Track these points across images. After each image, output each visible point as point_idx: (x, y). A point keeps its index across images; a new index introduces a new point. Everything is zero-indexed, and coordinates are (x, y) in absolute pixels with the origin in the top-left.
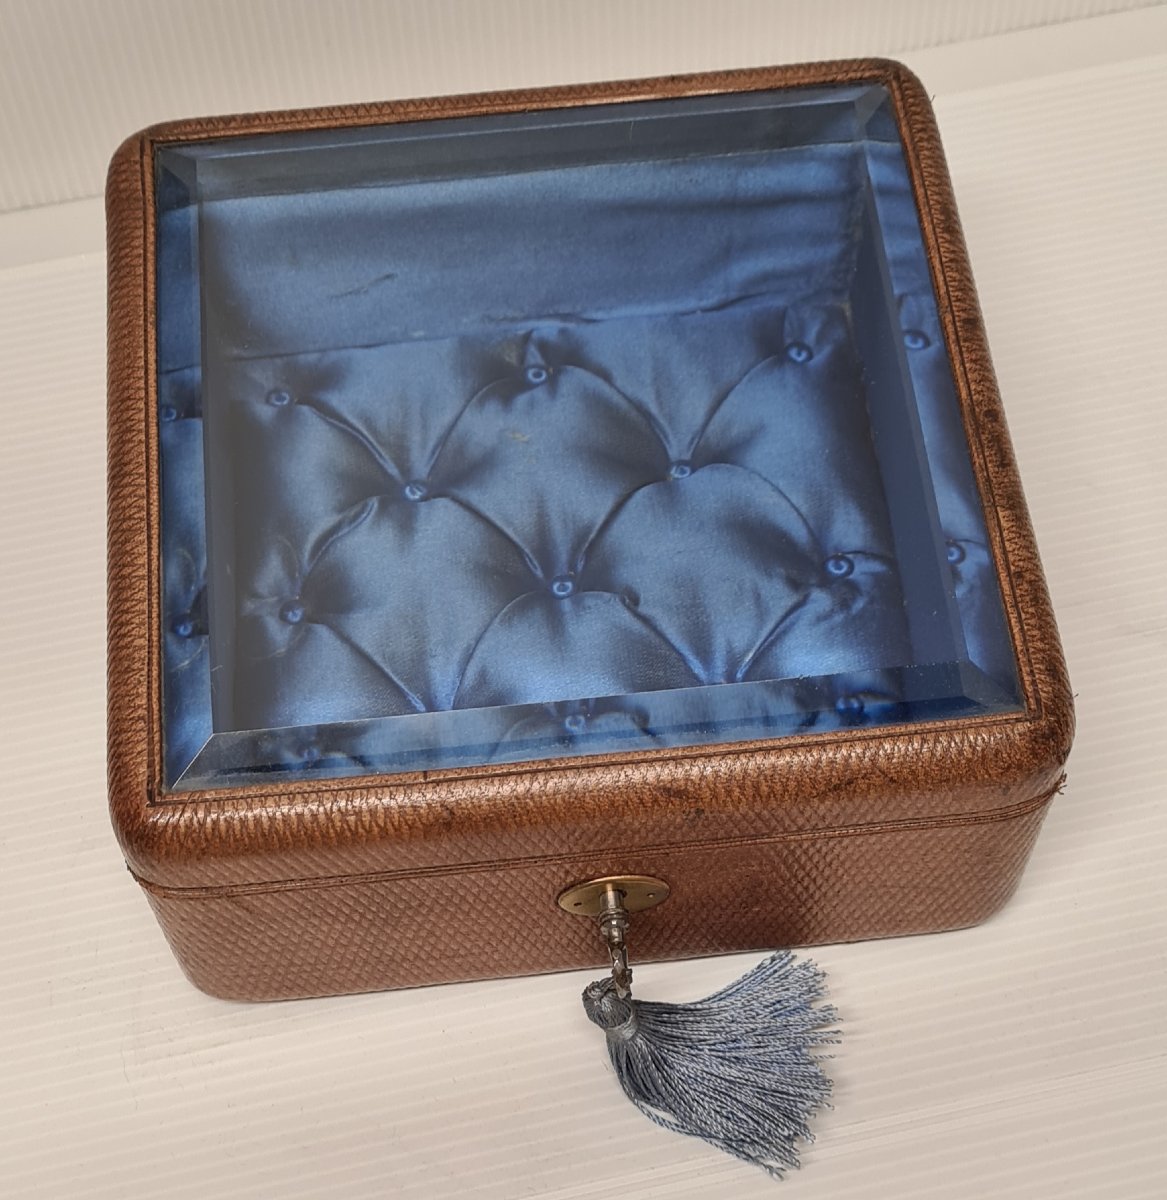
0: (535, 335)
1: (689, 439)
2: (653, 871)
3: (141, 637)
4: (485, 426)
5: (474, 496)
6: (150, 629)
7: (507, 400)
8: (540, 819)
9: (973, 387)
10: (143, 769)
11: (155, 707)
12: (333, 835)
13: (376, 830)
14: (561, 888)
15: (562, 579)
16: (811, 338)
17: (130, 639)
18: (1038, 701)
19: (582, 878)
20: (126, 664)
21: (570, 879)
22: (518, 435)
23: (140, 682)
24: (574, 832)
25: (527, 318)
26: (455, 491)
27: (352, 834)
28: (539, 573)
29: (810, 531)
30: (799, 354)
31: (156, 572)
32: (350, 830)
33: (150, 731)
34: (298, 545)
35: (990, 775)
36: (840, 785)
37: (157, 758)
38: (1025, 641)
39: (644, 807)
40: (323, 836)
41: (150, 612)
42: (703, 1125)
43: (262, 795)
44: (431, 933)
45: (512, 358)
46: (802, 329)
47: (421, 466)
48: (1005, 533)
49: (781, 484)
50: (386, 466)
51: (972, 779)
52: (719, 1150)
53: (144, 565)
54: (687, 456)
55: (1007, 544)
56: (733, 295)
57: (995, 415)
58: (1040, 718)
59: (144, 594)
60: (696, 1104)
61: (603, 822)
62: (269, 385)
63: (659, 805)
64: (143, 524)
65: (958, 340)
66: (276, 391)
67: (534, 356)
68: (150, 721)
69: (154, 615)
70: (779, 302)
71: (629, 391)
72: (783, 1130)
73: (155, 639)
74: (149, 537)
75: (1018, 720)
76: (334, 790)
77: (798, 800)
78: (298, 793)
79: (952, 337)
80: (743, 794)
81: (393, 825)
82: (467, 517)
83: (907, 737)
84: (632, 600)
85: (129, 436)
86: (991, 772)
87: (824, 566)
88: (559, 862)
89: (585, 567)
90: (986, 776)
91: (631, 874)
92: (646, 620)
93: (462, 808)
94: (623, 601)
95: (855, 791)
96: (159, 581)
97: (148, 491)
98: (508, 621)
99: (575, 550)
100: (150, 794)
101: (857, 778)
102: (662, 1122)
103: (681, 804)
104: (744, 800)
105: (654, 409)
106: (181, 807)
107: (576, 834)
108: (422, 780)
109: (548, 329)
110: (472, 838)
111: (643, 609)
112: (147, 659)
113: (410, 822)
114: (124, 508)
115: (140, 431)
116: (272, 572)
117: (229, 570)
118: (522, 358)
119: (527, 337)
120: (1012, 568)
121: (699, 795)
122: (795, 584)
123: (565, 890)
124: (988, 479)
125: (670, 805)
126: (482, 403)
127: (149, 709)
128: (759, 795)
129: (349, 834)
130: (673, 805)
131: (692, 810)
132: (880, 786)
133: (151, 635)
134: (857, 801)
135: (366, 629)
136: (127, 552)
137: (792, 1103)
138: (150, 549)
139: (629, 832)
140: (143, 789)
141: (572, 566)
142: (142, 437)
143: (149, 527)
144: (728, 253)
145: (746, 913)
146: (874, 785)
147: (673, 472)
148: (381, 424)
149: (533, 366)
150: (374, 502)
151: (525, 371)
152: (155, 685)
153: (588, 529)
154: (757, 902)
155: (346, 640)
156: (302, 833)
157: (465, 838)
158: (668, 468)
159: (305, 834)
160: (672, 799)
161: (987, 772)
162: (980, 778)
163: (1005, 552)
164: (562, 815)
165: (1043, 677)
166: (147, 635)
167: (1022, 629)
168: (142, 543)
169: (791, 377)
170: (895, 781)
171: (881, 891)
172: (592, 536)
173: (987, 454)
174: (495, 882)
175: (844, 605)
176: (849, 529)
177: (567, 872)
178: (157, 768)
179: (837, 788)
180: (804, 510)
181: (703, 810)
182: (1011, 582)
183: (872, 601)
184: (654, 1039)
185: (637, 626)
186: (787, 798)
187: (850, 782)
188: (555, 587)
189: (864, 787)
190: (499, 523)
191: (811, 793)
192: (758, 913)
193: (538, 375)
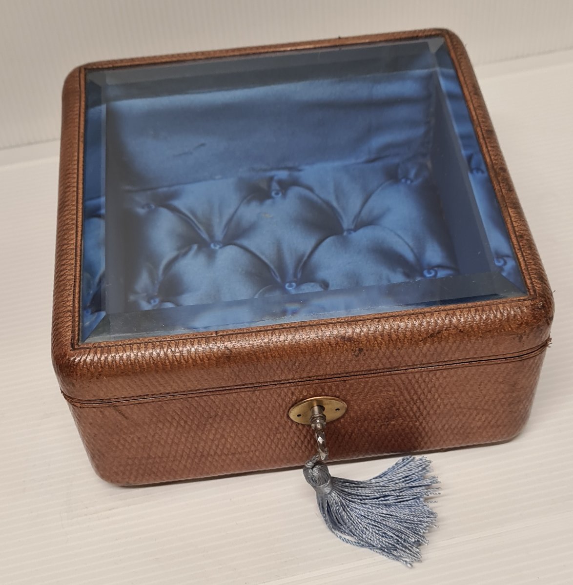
0: (276, 178)
1: (353, 218)
2: (338, 394)
3: (70, 275)
4: (250, 212)
5: (245, 242)
6: (75, 271)
7: (261, 201)
8: (277, 354)
9: (493, 157)
10: (69, 333)
11: (77, 305)
12: (168, 364)
13: (191, 360)
14: (290, 405)
15: (290, 282)
16: (412, 175)
17: (65, 277)
18: (535, 291)
19: (301, 398)
20: (62, 288)
21: (294, 399)
22: (267, 215)
23: (69, 295)
24: (295, 363)
25: (272, 169)
26: (236, 242)
27: (178, 363)
28: (279, 280)
29: (415, 255)
30: (406, 181)
31: (79, 246)
32: (177, 361)
33: (73, 317)
34: (156, 265)
35: (512, 328)
36: (433, 334)
37: (77, 329)
38: (526, 265)
39: (332, 347)
40: (162, 364)
41: (76, 264)
42: (369, 541)
43: (131, 344)
44: (223, 436)
45: (264, 185)
46: (407, 171)
47: (219, 234)
48: (513, 219)
49: (399, 232)
50: (202, 234)
51: (503, 330)
52: (378, 554)
53: (73, 244)
54: (352, 226)
55: (514, 223)
56: (373, 156)
57: (504, 169)
58: (536, 298)
59: (73, 256)
60: (365, 529)
61: (310, 356)
62: (144, 202)
63: (339, 346)
64: (74, 226)
65: (484, 138)
66: (148, 204)
67: (275, 186)
68: (74, 312)
69: (78, 265)
70: (396, 160)
71: (322, 196)
72: (412, 539)
73: (78, 275)
74: (77, 232)
75: (524, 300)
76: (169, 341)
77: (412, 343)
78: (150, 342)
79: (481, 137)
80: (383, 340)
81: (200, 358)
82: (242, 251)
83: (467, 309)
84: (325, 285)
85: (68, 189)
86: (512, 327)
87: (422, 272)
88: (288, 385)
89: (301, 275)
90: (510, 329)
91: (326, 396)
93: (236, 348)
94: (321, 286)
95: (442, 338)
96: (81, 250)
97: (77, 212)
99: (296, 267)
100: (72, 345)
101: (442, 330)
102: (348, 541)
103: (351, 345)
104: (384, 343)
105: (335, 204)
106: (88, 350)
107: (297, 364)
108: (215, 335)
109: (283, 174)
110: (241, 366)
112: (73, 285)
113: (208, 356)
114: (65, 220)
115: (74, 187)
116: (144, 281)
118: (269, 186)
119: (271, 177)
120: (517, 233)
121: (360, 340)
123: (292, 406)
124: (503, 196)
125: (345, 346)
126: (249, 202)
127: (74, 306)
128: (392, 340)
129: (176, 363)
130: (347, 345)
131: (357, 349)
132: (455, 334)
133: (76, 274)
134: (443, 343)
136: (65, 239)
137: (416, 525)
138: (77, 236)
139: (324, 364)
140: (68, 343)
141: (295, 275)
142: (75, 189)
143: (77, 227)
144: (370, 132)
145: (388, 425)
146: (451, 334)
147: (345, 234)
148: (199, 213)
149: (275, 190)
150: (195, 247)
151: (271, 192)
152: (77, 296)
153: (303, 256)
154: (394, 417)
156: (152, 362)
157: (238, 366)
158: (342, 231)
159: (153, 363)
160: (346, 342)
161: (510, 327)
162: (506, 330)
163: (513, 227)
164: (288, 352)
165: (536, 281)
166: (74, 274)
167: (524, 260)
168: (73, 234)
169: (402, 189)
170: (462, 332)
171: (458, 411)
172: (305, 259)
173: (501, 185)
174: (254, 398)
177: (293, 393)
178: (77, 333)
179: (432, 336)
180: (411, 244)
181: (362, 349)
182: (517, 240)
184: (341, 494)
186: (406, 341)
187: (439, 333)
188: (287, 286)
189: (446, 335)
190: (258, 254)
191: (419, 339)
192: (394, 425)
193: (277, 193)
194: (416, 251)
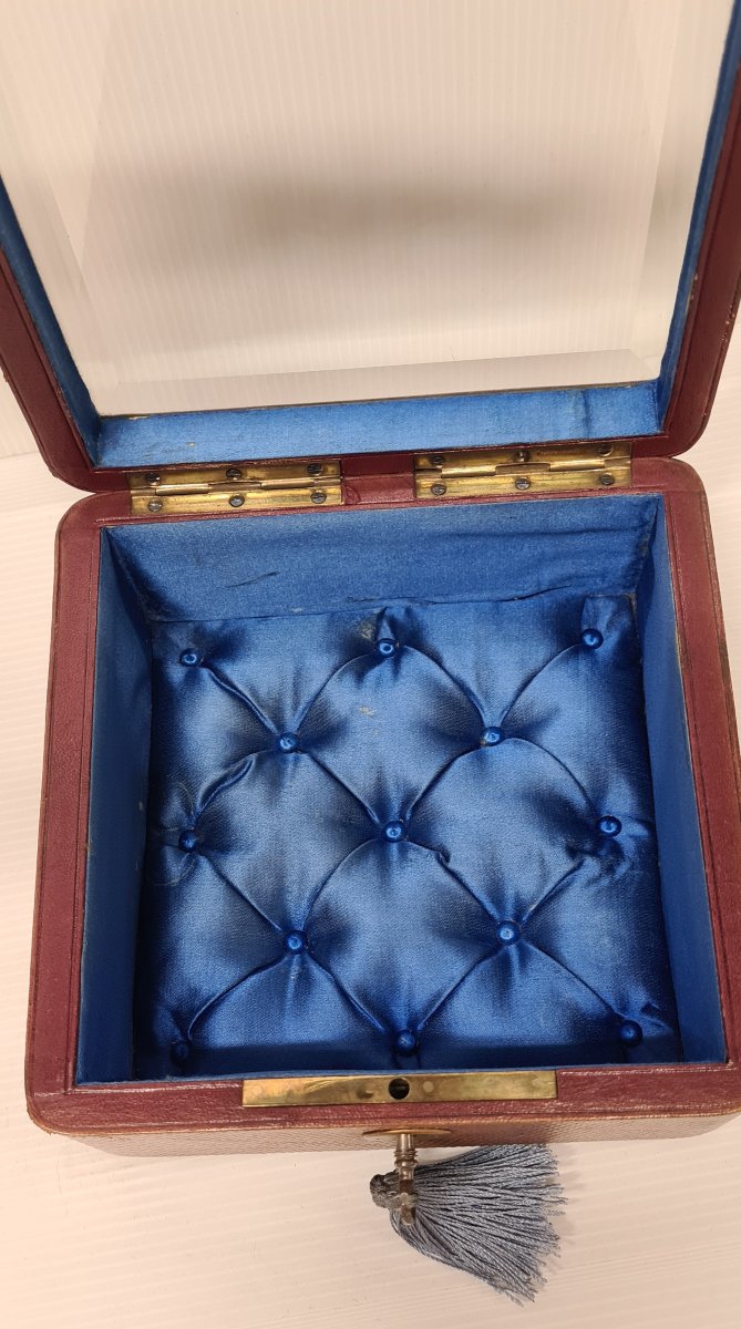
0: (388, 613)
1: (500, 710)
5: (329, 758)
7: (360, 677)
15: (393, 824)
16: (602, 626)
22: (365, 709)
26: (315, 752)
28: (376, 819)
29: (589, 801)
30: (592, 640)
34: (193, 792)
45: (367, 634)
46: (596, 617)
47: (292, 722)
49: (568, 763)
50: (266, 723)
54: (498, 724)
56: (543, 588)
62: (183, 646)
66: (188, 652)
67: (386, 632)
71: (455, 671)
84: (443, 858)
87: (598, 826)
89: (411, 817)
92: (453, 874)
94: (438, 858)
98: (348, 871)
99: (405, 805)
105: (474, 688)
109: (397, 609)
111: (451, 865)
116: (175, 809)
117: (141, 804)
118: (376, 633)
119: (381, 615)
122: (572, 852)
126: (340, 678)
135: (238, 868)
141: (402, 816)
144: (540, 561)
147: (486, 738)
148: (263, 692)
149: (385, 640)
150: (254, 758)
151: (378, 644)
153: (415, 790)
155: (222, 877)
158: (482, 734)
169: (583, 665)
172: (418, 797)
175: (610, 870)
176: (620, 800)
180: (584, 784)
183: (632, 868)
185: (446, 879)
188: (389, 831)
190: (347, 783)
193: (387, 648)
194: (589, 794)
